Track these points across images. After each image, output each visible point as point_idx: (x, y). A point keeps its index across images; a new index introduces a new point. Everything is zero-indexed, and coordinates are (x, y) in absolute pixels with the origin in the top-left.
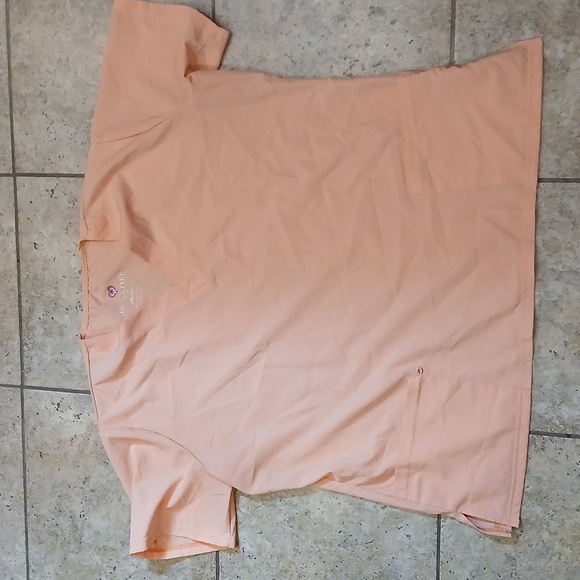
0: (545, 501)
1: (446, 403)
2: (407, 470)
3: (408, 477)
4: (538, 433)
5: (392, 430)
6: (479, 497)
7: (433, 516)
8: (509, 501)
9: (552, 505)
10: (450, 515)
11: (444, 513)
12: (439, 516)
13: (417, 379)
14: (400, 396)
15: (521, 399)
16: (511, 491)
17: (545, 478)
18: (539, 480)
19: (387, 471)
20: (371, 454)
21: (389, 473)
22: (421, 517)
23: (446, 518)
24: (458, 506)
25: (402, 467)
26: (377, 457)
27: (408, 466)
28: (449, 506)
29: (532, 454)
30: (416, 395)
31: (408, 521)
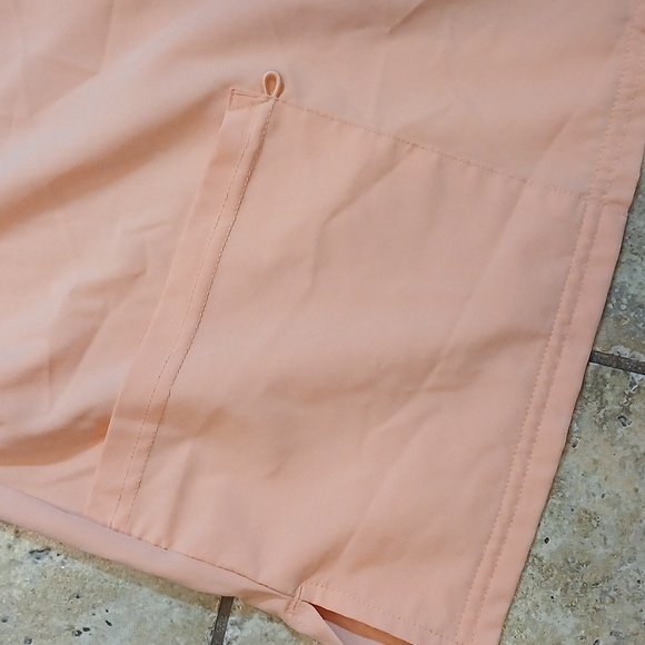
0: (594, 594)
1: (334, 213)
2: (150, 428)
3: (150, 449)
4: (619, 363)
5: (130, 279)
6: (383, 550)
7: (203, 599)
8: (478, 581)
9: (611, 612)
10: (267, 605)
11: (249, 595)
12: (226, 604)
13: (255, 116)
14: (183, 169)
15: (592, 235)
16: (491, 546)
17: (609, 516)
18: (588, 520)
19: (81, 417)
20: (36, 350)
21: (84, 431)
22: (163, 602)
23: (249, 611)
24: (304, 574)
25: (137, 413)
26: (54, 367)
27: (161, 413)
28: (273, 571)
29: (586, 430)
30: (240, 171)
31: (116, 611)
